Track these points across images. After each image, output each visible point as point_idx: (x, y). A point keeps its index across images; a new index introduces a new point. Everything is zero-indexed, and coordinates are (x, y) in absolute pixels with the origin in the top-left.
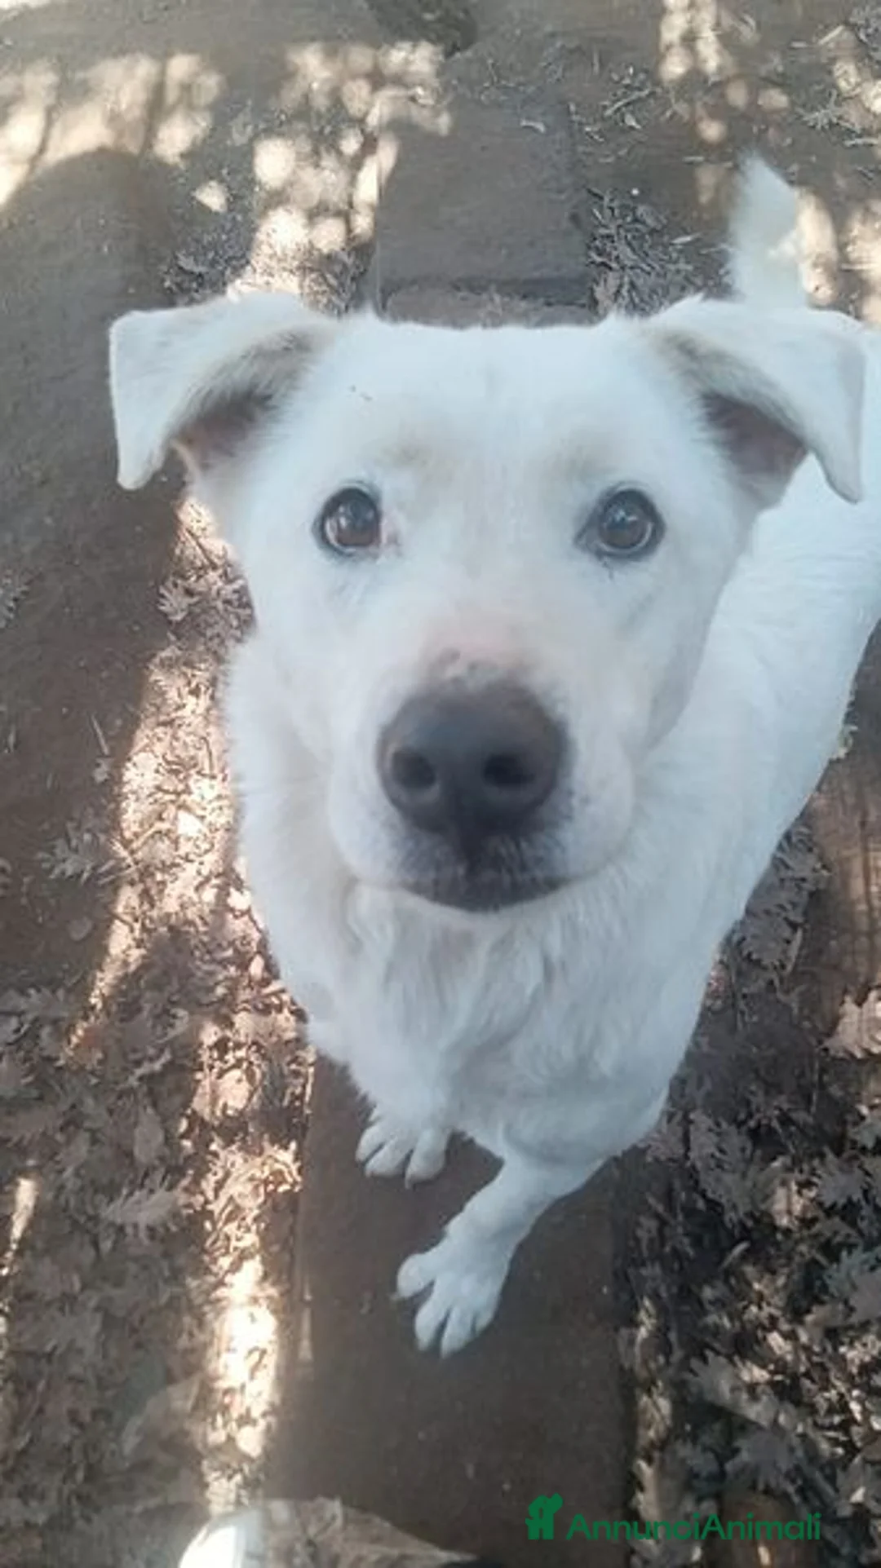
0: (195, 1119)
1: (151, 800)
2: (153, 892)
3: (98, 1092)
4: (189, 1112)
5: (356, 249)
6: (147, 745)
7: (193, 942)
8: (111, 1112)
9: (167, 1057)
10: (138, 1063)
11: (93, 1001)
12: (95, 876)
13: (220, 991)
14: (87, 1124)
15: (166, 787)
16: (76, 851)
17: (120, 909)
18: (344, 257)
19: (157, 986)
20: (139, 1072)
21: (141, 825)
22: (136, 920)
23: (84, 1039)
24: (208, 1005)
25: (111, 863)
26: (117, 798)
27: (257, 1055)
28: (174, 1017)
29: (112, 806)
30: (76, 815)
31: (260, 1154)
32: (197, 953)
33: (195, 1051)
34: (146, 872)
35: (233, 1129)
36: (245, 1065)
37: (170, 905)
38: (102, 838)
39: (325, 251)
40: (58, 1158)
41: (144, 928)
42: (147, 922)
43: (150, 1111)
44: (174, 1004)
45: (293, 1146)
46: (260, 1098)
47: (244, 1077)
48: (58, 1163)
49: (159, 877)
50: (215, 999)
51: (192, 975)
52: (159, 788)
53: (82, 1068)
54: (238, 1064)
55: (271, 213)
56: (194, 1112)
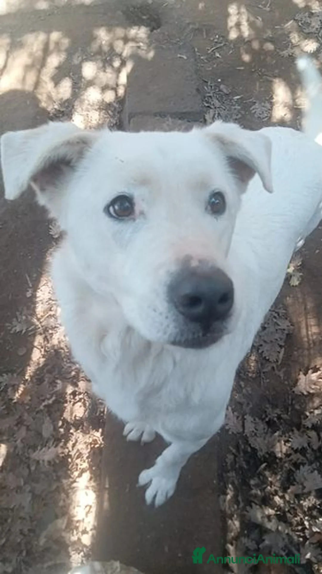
0: (65, 421)
1: (47, 303)
2: (49, 337)
3: (29, 411)
4: (62, 418)
5: (119, 101)
6: (45, 284)
7: (63, 355)
8: (34, 419)
9: (54, 398)
10: (44, 401)
11: (27, 378)
12: (27, 331)
13: (73, 373)
14: (25, 423)
15: (52, 299)
16: (20, 322)
17: (36, 344)
18: (115, 104)
19: (49, 372)
20: (44, 404)
21: (44, 313)
22: (42, 348)
23: (23, 392)
24: (69, 378)
25: (33, 327)
26: (35, 303)
27: (87, 397)
28: (57, 383)
29: (33, 306)
30: (20, 309)
31: (89, 433)
32: (65, 360)
33: (65, 396)
34: (46, 330)
35: (78, 424)
36: (83, 400)
37: (55, 341)
38: (29, 317)
39: (108, 102)
40: (15, 436)
41: (45, 351)
42: (46, 348)
43: (48, 418)
44: (57, 379)
45: (100, 430)
46: (88, 413)
47: (82, 405)
48: (15, 438)
49: (50, 332)
50: (71, 376)
51: (63, 368)
52: (50, 299)
53: (23, 402)
54: (80, 400)
55: (88, 89)
56: (64, 418)
